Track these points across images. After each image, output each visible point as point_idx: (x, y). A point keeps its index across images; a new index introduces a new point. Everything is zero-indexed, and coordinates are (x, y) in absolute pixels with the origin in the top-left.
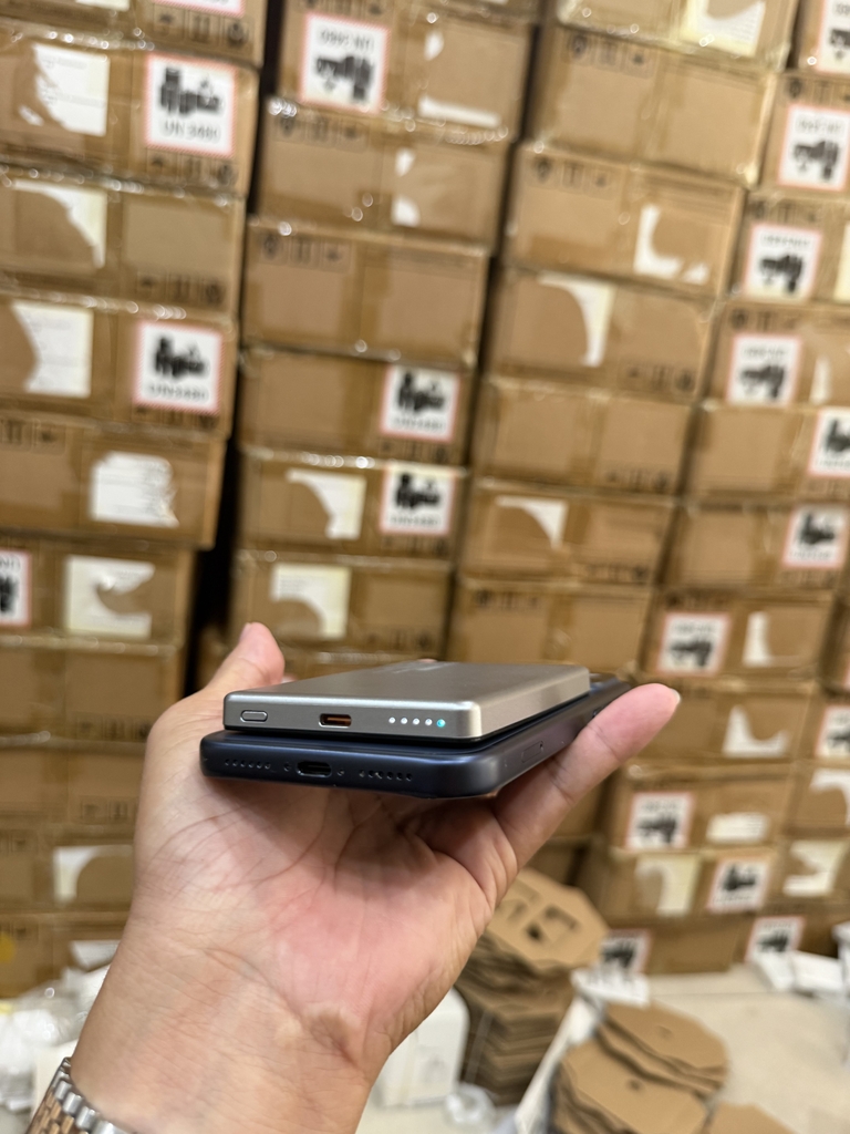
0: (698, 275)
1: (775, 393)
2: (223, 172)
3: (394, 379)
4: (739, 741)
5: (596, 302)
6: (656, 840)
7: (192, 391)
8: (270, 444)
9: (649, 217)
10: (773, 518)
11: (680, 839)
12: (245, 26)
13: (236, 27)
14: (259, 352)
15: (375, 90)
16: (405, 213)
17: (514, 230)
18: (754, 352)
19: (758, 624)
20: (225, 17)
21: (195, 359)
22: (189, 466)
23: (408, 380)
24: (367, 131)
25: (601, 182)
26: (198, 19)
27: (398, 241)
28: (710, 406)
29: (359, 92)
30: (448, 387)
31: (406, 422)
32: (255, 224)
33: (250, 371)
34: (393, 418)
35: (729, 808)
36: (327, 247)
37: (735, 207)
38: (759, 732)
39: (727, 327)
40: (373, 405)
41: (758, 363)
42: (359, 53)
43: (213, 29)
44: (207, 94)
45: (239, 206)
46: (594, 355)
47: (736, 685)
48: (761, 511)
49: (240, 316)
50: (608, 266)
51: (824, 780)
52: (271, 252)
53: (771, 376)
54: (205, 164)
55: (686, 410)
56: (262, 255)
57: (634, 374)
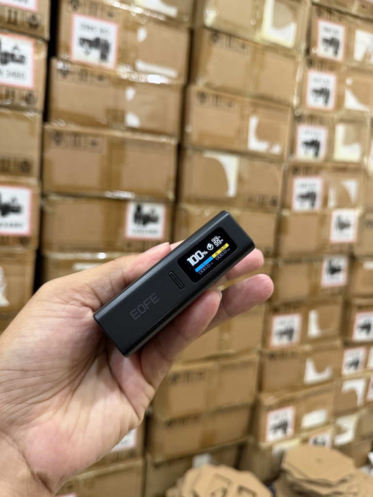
0: (277, 150)
1: (313, 205)
2: (29, 98)
3: (131, 209)
4: (311, 375)
5: (231, 165)
6: (280, 434)
7: (14, 224)
8: (62, 250)
9: (253, 122)
10: (316, 265)
11: (290, 430)
12: (39, 17)
13: (34, 17)
14: (54, 198)
15: (112, 56)
16: (132, 120)
17: (189, 129)
18: (303, 186)
19: (313, 316)
20: (26, 11)
21: (15, 204)
22: (15, 268)
23: (139, 209)
24: (109, 77)
25: (230, 105)
26: (10, 11)
27: (129, 135)
28: (285, 213)
29: (104, 57)
30: (160, 211)
31: (139, 231)
32: (48, 127)
33: (48, 209)
34: (132, 230)
35: (310, 410)
36: (90, 139)
37: (289, 117)
38: (319, 369)
39: (291, 175)
40: (120, 223)
41: (304, 191)
42: (103, 37)
43: (19, 18)
44: (17, 54)
45: (39, 116)
46: (232, 191)
47: (307, 348)
48: (310, 261)
49: (41, 178)
50: (236, 146)
51: (348, 386)
52: (58, 142)
53: (310, 196)
54: (17, 93)
55: (275, 215)
56: (53, 143)
57: (250, 200)
